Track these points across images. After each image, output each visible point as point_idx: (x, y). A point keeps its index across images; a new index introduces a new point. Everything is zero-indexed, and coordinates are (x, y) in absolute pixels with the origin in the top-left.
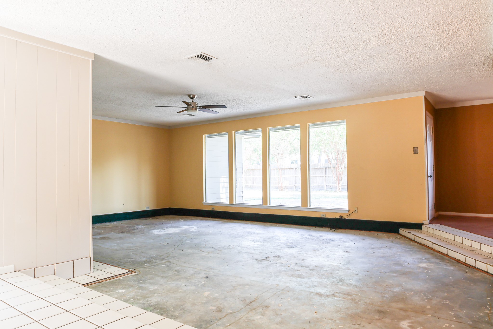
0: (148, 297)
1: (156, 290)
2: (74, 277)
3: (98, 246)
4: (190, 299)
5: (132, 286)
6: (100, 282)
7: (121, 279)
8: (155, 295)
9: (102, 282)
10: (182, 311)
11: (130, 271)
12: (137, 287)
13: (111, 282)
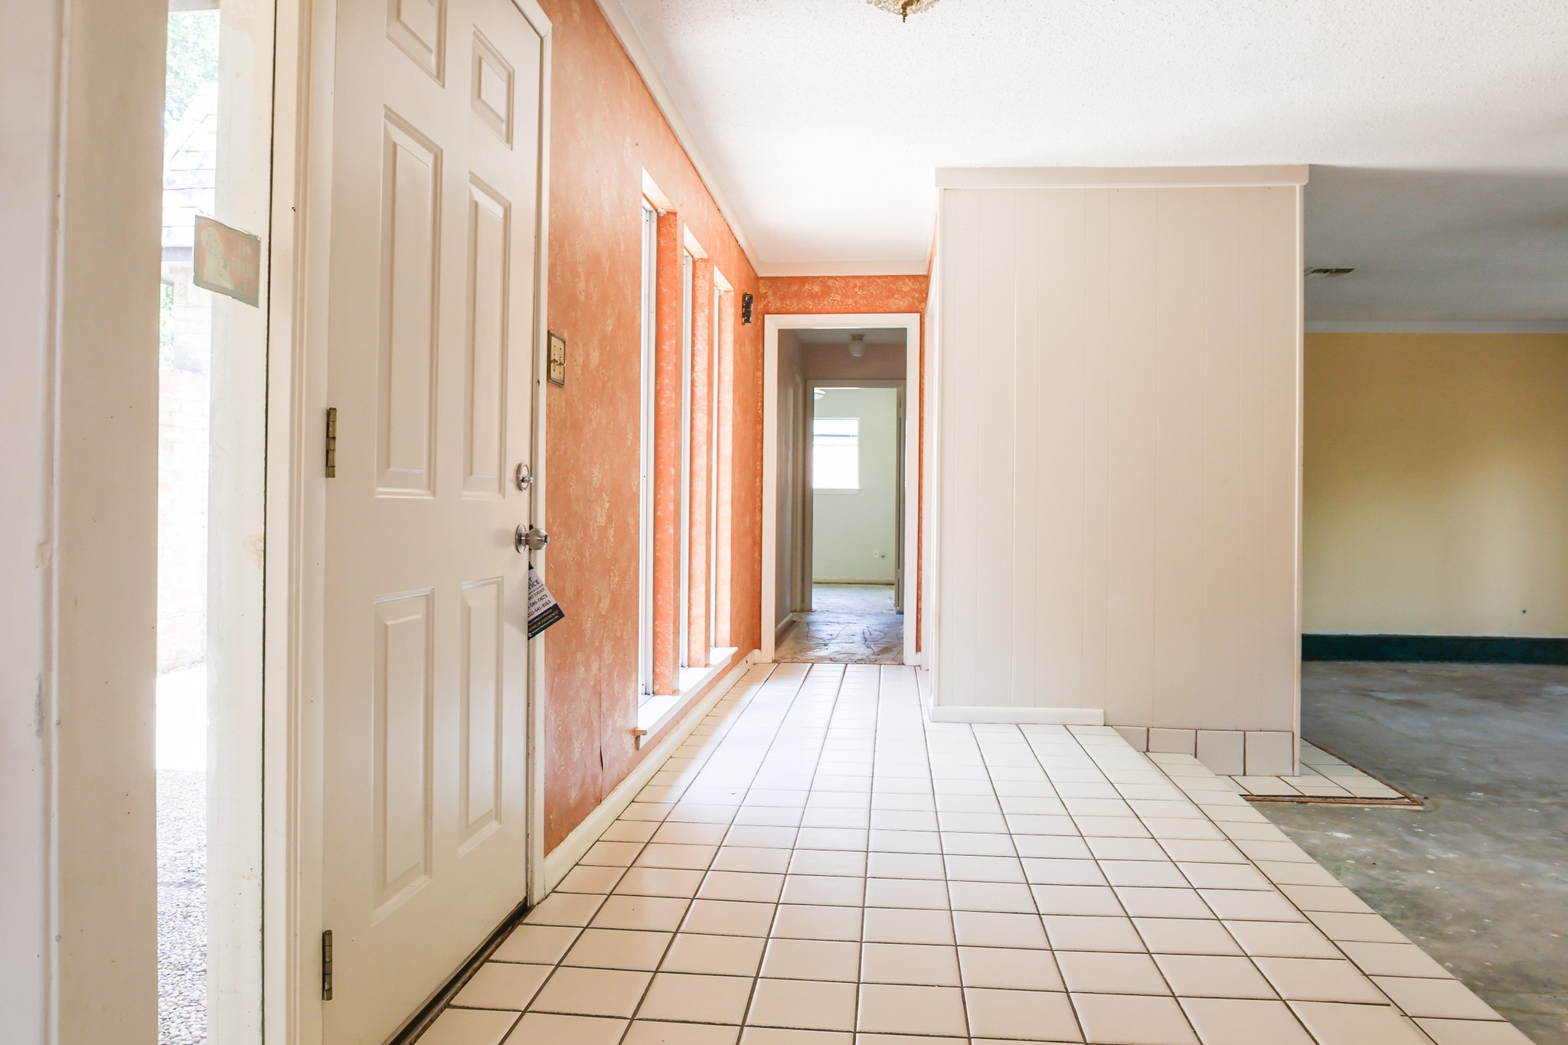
0: (1403, 870)
1: (1447, 861)
2: (1245, 774)
3: (1372, 719)
4: (1535, 915)
5: (1382, 833)
6: (1302, 802)
7: (1367, 809)
8: (1430, 872)
9: (1307, 802)
10: (1474, 931)
11: (1409, 798)
12: (1391, 839)
13: (1333, 808)
